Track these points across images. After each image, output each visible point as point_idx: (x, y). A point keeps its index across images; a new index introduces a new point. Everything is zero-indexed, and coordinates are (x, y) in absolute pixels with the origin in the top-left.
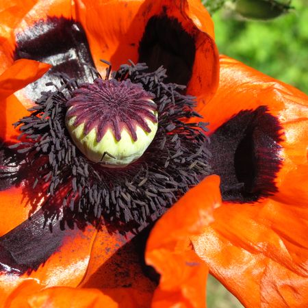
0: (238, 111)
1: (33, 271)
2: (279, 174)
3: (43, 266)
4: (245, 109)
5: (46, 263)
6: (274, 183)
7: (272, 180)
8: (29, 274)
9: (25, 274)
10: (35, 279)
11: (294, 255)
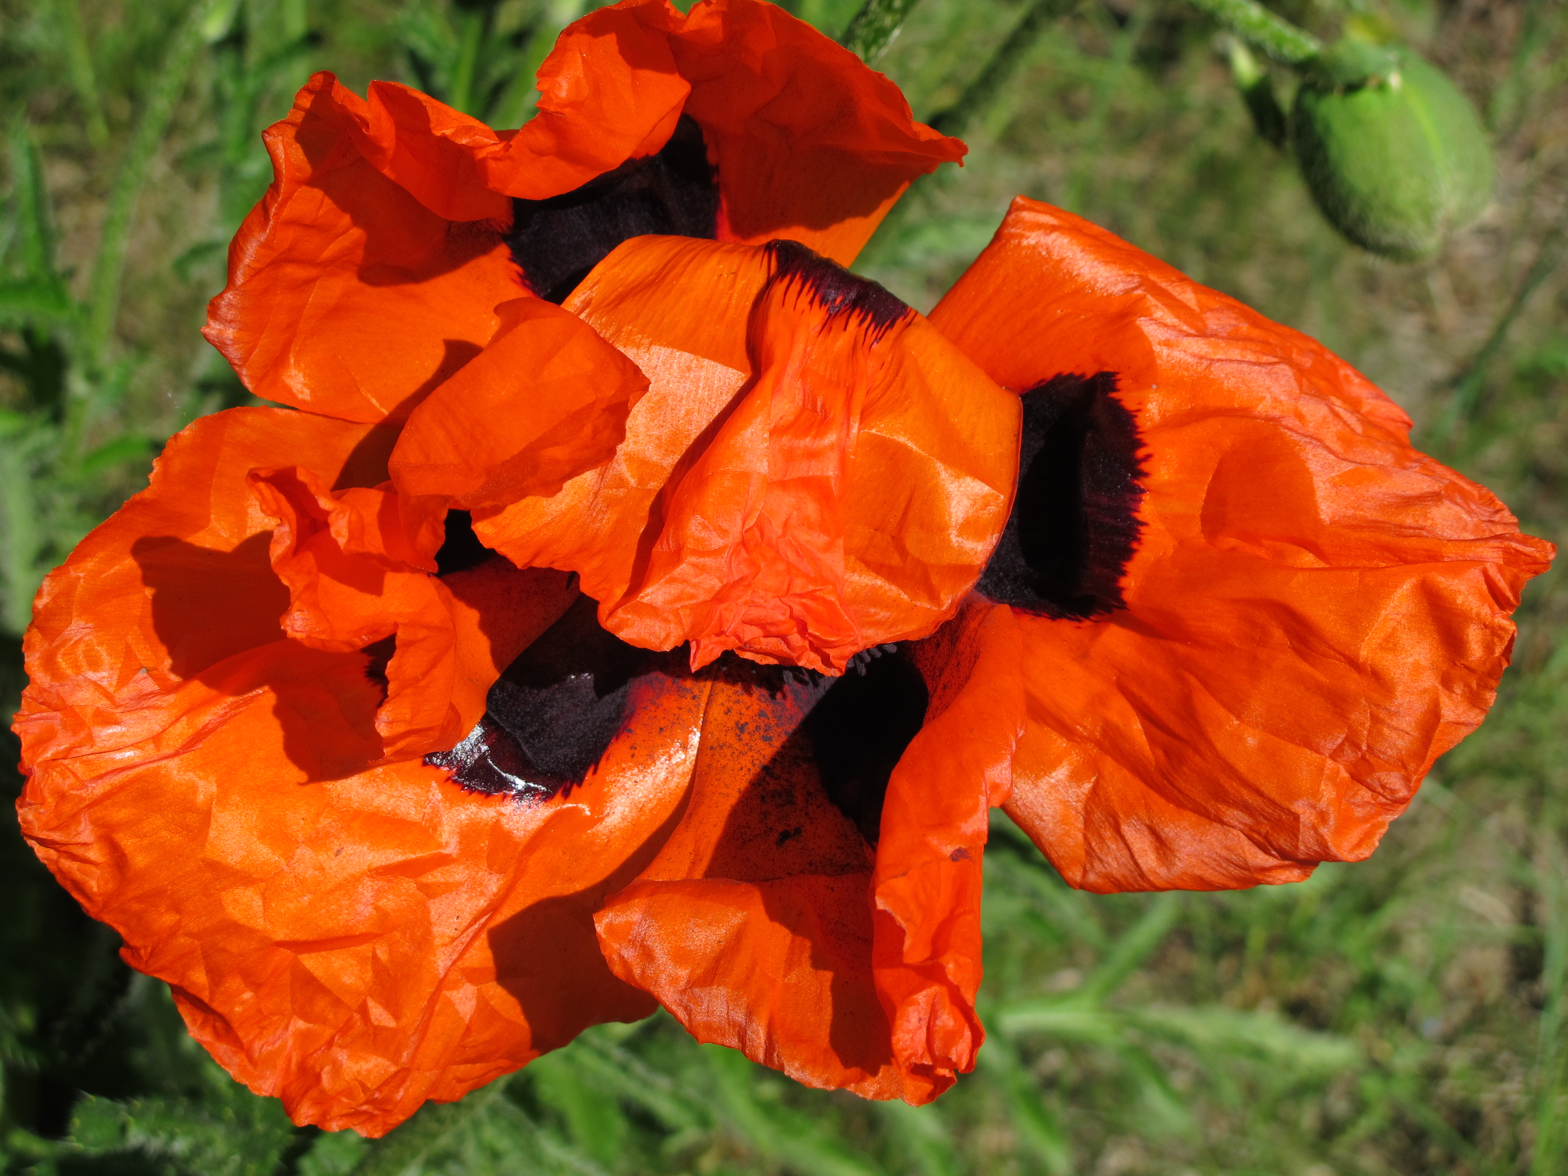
0: (1050, 374)
1: (575, 788)
2: (1131, 567)
3: (595, 772)
4: (1066, 371)
5: (602, 763)
6: (1121, 590)
7: (1116, 580)
8: (566, 795)
9: (558, 797)
10: (580, 805)
11: (1160, 753)
